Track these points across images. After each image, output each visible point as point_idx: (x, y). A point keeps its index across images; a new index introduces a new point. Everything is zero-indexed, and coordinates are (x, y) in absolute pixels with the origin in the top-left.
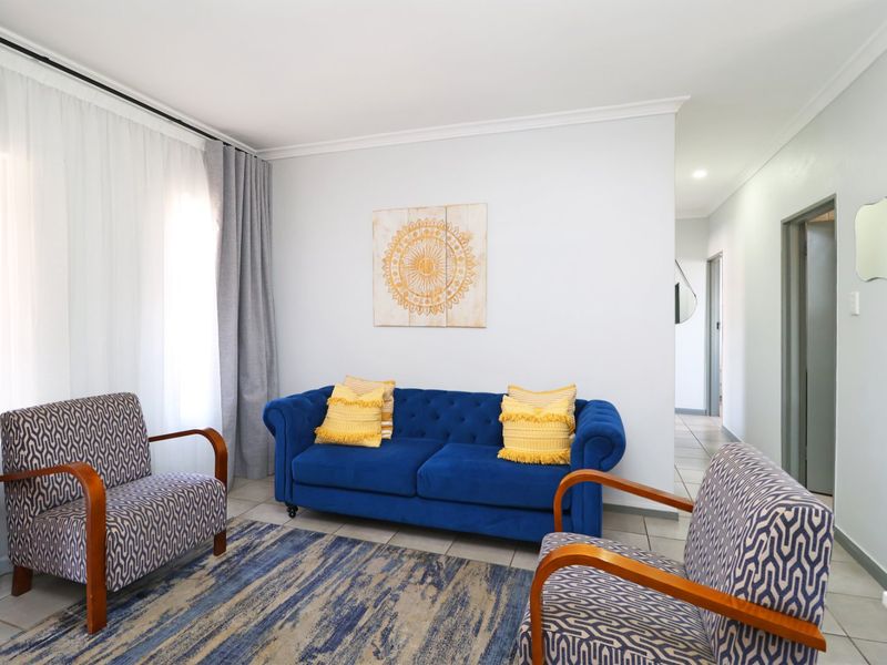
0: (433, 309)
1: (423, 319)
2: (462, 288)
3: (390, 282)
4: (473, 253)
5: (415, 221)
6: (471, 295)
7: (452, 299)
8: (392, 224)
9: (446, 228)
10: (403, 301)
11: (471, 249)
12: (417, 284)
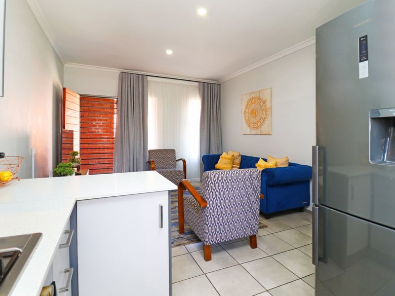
0: (257, 128)
1: (254, 132)
2: (264, 120)
3: (246, 119)
4: (267, 107)
5: (251, 97)
6: (267, 123)
7: (262, 124)
8: (246, 99)
9: (259, 99)
10: (249, 126)
11: (266, 105)
12: (253, 120)
